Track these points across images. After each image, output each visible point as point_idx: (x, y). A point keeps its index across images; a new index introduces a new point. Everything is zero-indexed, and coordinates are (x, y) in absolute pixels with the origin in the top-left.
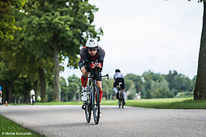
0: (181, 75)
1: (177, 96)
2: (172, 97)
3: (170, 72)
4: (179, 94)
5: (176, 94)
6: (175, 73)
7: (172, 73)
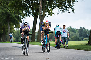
0: (86, 29)
1: (83, 40)
2: (81, 41)
3: (81, 27)
4: (84, 39)
5: (82, 39)
6: (84, 28)
7: (82, 28)
